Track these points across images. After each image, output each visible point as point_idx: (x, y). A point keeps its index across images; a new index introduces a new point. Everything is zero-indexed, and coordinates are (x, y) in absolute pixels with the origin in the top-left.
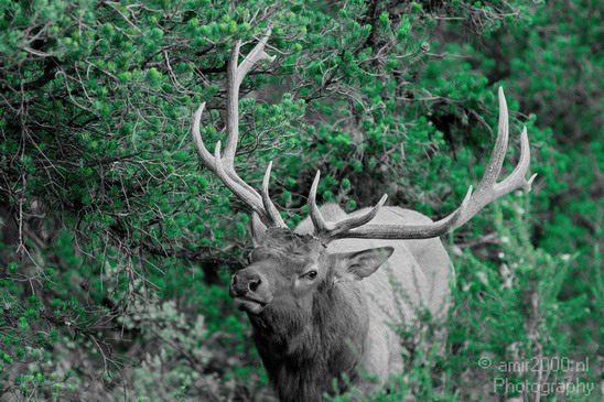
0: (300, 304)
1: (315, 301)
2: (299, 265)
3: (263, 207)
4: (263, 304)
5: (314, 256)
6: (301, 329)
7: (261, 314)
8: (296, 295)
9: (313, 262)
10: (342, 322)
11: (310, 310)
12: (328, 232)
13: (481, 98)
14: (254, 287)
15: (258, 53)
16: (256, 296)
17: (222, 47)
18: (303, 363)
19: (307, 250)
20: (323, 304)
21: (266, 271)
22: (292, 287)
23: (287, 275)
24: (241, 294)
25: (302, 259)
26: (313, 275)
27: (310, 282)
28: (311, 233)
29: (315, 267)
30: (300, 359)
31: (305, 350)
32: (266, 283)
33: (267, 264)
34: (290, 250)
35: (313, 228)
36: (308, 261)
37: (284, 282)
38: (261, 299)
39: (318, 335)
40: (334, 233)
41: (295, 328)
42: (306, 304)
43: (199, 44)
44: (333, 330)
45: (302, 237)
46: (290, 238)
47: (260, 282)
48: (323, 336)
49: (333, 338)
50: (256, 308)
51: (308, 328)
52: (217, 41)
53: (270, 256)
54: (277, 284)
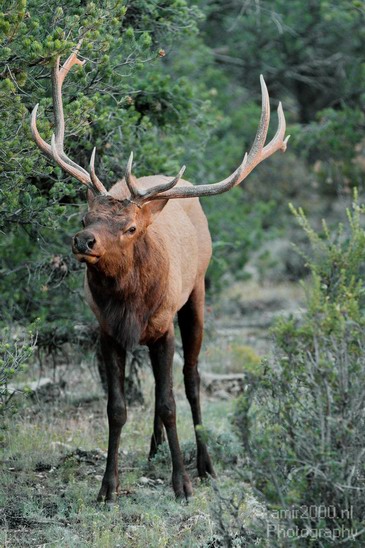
0: (125, 253)
1: (135, 249)
2: (122, 224)
3: (90, 180)
4: (98, 257)
5: (133, 215)
6: (127, 272)
7: (97, 264)
8: (122, 246)
9: (132, 220)
10: (155, 264)
11: (132, 256)
12: (141, 196)
13: (167, 89)
14: (92, 244)
15: (73, 61)
16: (93, 252)
17: (50, 59)
18: (128, 298)
19: (127, 211)
20: (142, 249)
21: (99, 231)
22: (119, 241)
23: (114, 232)
24: (82, 251)
25: (123, 219)
26: (132, 230)
27: (131, 236)
28: (128, 198)
29: (134, 224)
30: (126, 295)
31: (130, 287)
32: (99, 241)
33: (99, 226)
34: (114, 213)
35: (130, 195)
36: (128, 220)
37: (112, 238)
38: (97, 254)
39: (138, 274)
40: (146, 197)
41: (122, 271)
42: (129, 253)
43: (33, 58)
44: (149, 270)
45: (122, 202)
46: (113, 204)
47: (95, 241)
48: (141, 275)
49: (149, 277)
50: (93, 260)
51: (131, 270)
52: (46, 56)
53: (99, 219)
54: (107, 239)
